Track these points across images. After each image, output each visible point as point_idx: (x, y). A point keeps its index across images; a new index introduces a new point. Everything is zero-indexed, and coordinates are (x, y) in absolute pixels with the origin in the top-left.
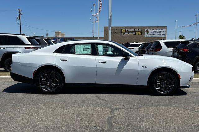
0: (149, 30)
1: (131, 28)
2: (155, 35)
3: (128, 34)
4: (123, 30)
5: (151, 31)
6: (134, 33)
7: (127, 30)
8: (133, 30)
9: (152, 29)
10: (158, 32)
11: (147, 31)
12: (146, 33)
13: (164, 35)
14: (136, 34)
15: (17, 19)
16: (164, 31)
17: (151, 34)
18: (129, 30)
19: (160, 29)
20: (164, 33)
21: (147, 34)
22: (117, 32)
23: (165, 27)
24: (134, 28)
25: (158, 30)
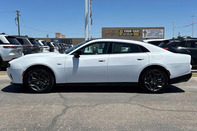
0: (146, 30)
1: (129, 29)
2: (153, 36)
3: (126, 35)
4: (120, 31)
5: (149, 32)
6: (132, 34)
7: (125, 31)
8: (131, 31)
9: (150, 30)
10: (156, 33)
11: (145, 32)
12: (143, 34)
13: (162, 36)
14: (134, 35)
15: (16, 20)
16: (161, 32)
17: (149, 35)
18: (127, 31)
19: (158, 30)
20: (162, 34)
21: (145, 35)
22: (115, 33)
23: (163, 28)
24: (132, 29)
25: (156, 31)
